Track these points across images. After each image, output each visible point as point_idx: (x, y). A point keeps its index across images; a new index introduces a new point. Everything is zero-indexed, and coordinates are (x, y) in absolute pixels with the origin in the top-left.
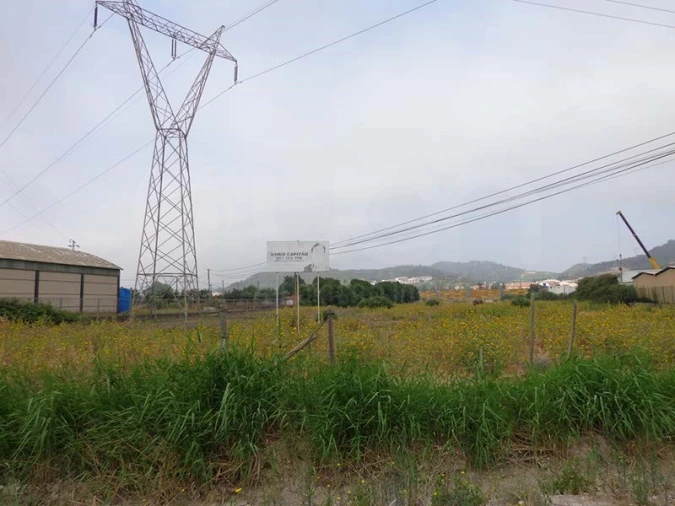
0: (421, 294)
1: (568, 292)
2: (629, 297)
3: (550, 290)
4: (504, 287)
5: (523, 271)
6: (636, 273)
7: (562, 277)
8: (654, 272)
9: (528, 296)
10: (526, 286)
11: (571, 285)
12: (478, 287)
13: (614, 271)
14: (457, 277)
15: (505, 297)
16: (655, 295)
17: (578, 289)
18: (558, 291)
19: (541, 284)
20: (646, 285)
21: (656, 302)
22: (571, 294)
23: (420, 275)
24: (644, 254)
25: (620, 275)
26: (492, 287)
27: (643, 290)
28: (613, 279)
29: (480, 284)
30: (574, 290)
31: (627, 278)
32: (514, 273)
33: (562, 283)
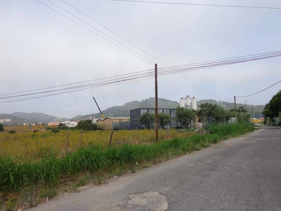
0: (5, 128)
1: (74, 126)
2: (95, 128)
3: (67, 126)
4: (47, 124)
5: (56, 118)
6: (97, 119)
7: (72, 120)
8: (103, 119)
9: (58, 128)
10: (57, 124)
11: (75, 123)
12: (35, 124)
13: (90, 118)
14: (25, 119)
15: (49, 128)
16: (103, 127)
17: (78, 125)
18: (70, 126)
19: (63, 123)
20: (100, 123)
21: (103, 129)
22: (75, 127)
23: (4, 119)
24: (100, 112)
25: (92, 120)
26: (42, 125)
27: (99, 125)
28: (90, 122)
29: (36, 123)
30: (76, 125)
31: (94, 121)
32: (52, 118)
33: (71, 123)
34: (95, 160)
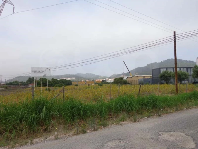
0: (73, 83)
1: (111, 82)
2: (125, 83)
3: (107, 81)
4: (95, 81)
5: (100, 76)
6: (127, 77)
7: (110, 78)
8: (131, 77)
9: (102, 83)
10: (101, 80)
11: (112, 80)
12: (88, 80)
13: (122, 76)
14: (82, 78)
15: (96, 83)
16: (131, 82)
17: (114, 81)
18: (109, 82)
19: (105, 80)
21: (131, 84)
22: (112, 82)
23: (72, 77)
24: (128, 72)
25: (124, 77)
26: (92, 81)
27: (128, 81)
28: (122, 78)
29: (89, 80)
30: (113, 81)
31: (125, 78)
32: (98, 77)
33: (110, 79)
34: (130, 105)
